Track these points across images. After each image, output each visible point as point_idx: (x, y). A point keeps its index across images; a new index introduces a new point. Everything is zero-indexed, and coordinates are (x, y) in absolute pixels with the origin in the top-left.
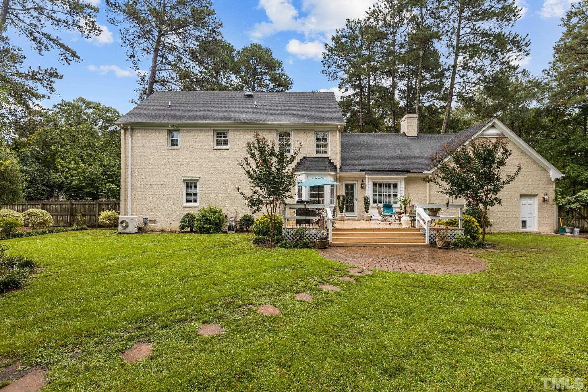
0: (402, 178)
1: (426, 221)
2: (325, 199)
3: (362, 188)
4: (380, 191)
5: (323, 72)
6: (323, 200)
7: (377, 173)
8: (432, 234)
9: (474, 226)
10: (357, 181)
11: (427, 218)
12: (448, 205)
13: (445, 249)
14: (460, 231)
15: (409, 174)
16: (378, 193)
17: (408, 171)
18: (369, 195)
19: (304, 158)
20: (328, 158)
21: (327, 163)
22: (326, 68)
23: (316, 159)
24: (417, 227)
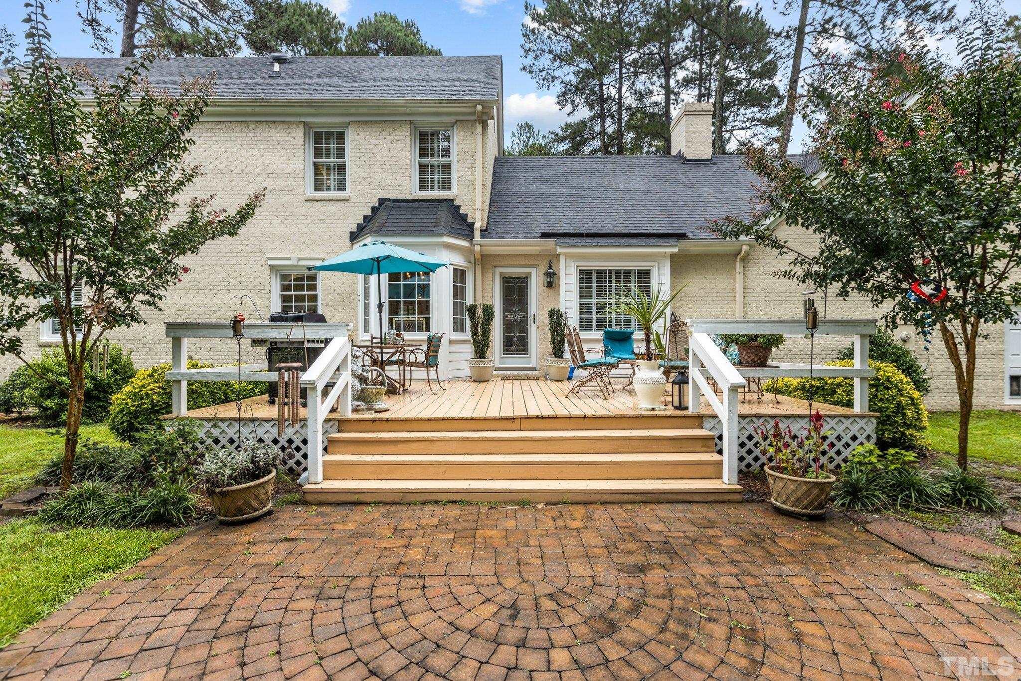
0: (664, 256)
1: (724, 387)
2: (433, 316)
3: (550, 285)
4: (601, 292)
5: (524, 68)
6: (428, 320)
7: (589, 240)
8: (750, 438)
9: (904, 401)
10: (535, 266)
11: (731, 375)
12: (813, 321)
13: (812, 518)
14: (862, 423)
15: (684, 244)
16: (594, 300)
17: (683, 236)
18: (569, 305)
19: (382, 201)
20: (452, 200)
21: (444, 214)
22: (529, 61)
23: (416, 205)
24: (691, 411)
